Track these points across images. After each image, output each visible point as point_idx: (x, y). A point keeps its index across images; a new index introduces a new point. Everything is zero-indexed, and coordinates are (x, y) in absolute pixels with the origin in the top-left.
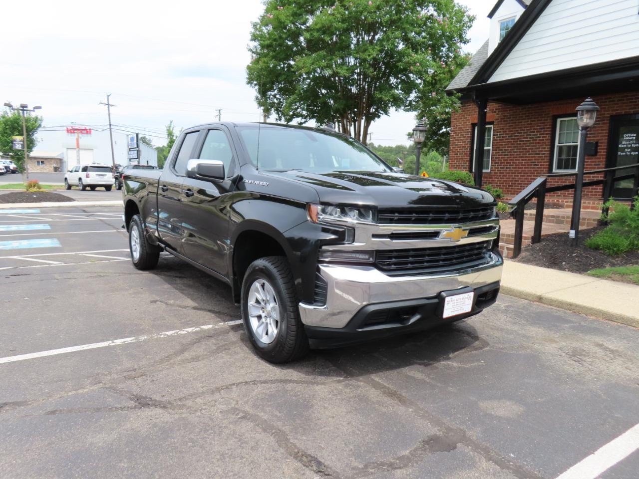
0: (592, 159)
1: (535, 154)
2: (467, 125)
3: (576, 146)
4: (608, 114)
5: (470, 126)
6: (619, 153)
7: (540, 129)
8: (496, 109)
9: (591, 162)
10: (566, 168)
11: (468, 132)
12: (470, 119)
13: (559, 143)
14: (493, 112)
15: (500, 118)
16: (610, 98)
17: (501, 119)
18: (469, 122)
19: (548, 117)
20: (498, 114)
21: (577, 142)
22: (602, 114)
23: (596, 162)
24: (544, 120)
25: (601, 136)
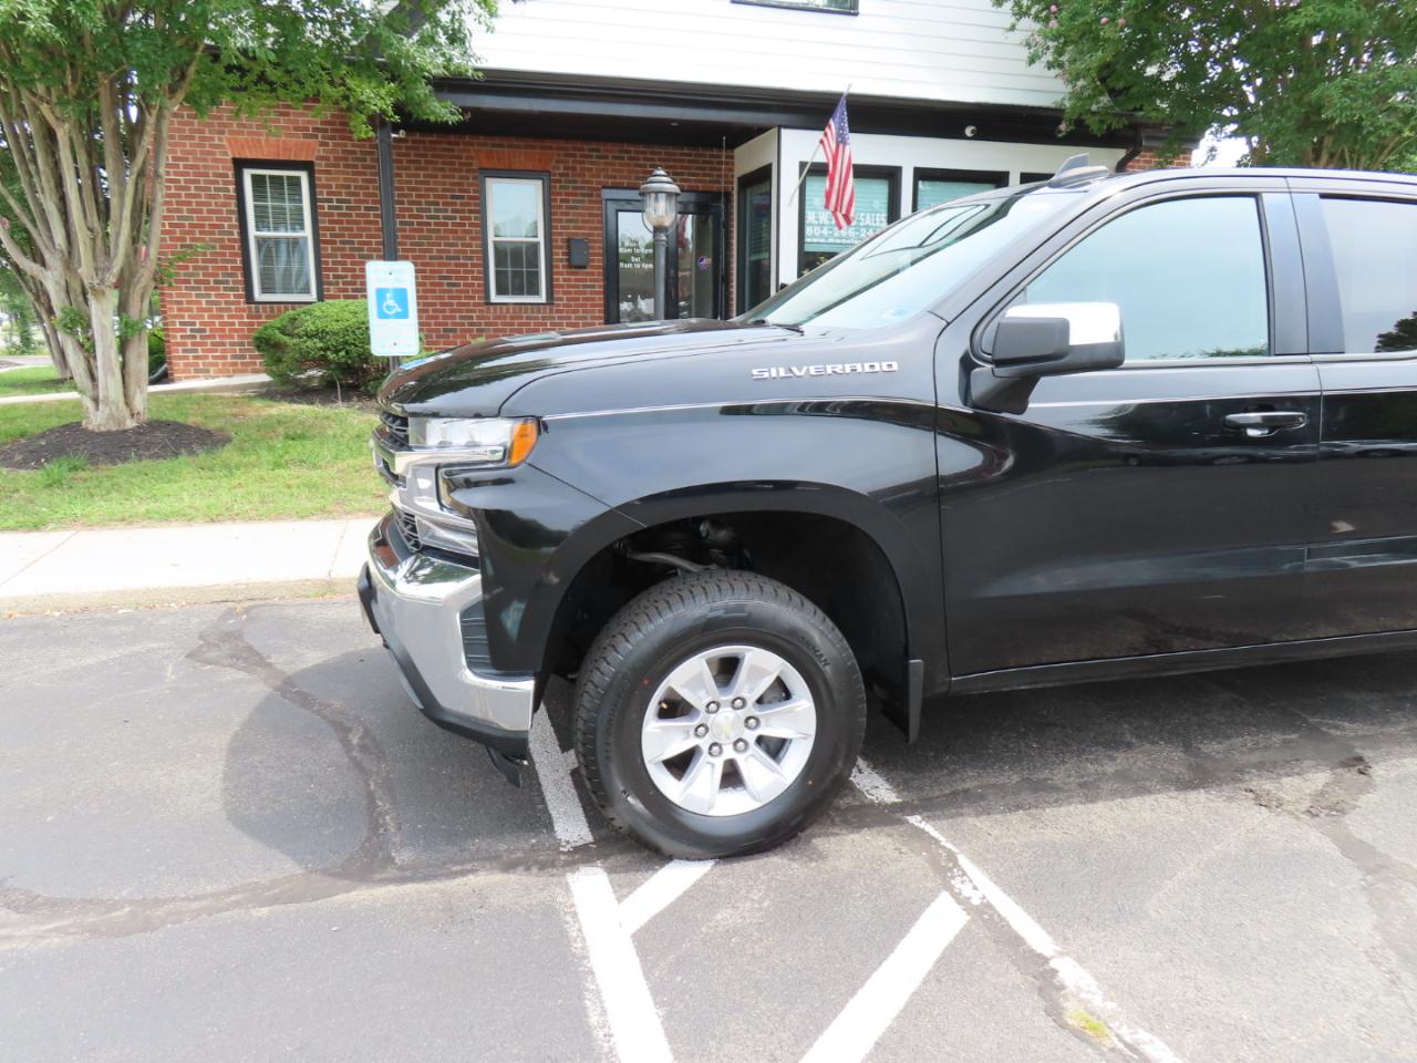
0: (577, 274)
1: (448, 258)
2: (216, 160)
3: (535, 246)
4: (598, 183)
5: (231, 165)
6: (621, 264)
7: (453, 197)
8: (315, 129)
9: (576, 280)
10: (518, 291)
11: (225, 183)
12: (225, 143)
13: (496, 236)
14: (305, 136)
15: (331, 156)
16: (598, 150)
17: (336, 158)
18: (226, 154)
19: (467, 171)
20: (322, 144)
21: (536, 236)
22: (587, 182)
23: (585, 280)
24: (461, 178)
25: (590, 228)
